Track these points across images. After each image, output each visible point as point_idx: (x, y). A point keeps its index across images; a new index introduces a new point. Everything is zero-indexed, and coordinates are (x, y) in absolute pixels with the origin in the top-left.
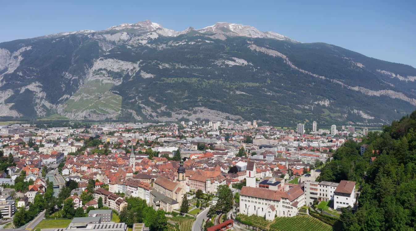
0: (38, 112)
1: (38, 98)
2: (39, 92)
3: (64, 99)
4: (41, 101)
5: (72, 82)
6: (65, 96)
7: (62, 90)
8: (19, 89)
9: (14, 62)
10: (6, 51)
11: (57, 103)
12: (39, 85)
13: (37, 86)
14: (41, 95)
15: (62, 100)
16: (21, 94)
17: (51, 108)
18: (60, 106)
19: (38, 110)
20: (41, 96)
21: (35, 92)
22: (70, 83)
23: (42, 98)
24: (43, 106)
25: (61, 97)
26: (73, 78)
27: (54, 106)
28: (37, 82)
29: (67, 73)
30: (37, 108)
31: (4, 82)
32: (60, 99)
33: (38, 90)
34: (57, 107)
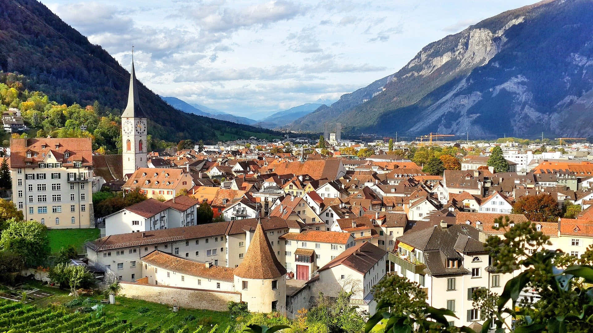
0: (515, 128)
1: (519, 104)
2: (521, 93)
3: (565, 103)
4: (523, 109)
5: (584, 72)
6: (567, 99)
7: (566, 87)
8: (491, 90)
9: (494, 48)
10: (486, 32)
11: (552, 111)
12: (522, 81)
13: (519, 83)
14: (523, 98)
15: (561, 106)
16: (493, 98)
17: (540, 120)
18: (555, 116)
19: (516, 125)
20: (523, 100)
21: (515, 93)
22: (582, 74)
23: (525, 103)
24: (526, 117)
25: (560, 101)
26: (587, 64)
27: (546, 117)
28: (519, 76)
29: (576, 55)
30: (515, 121)
31: (471, 81)
32: (558, 104)
33: (520, 90)
34: (551, 118)
